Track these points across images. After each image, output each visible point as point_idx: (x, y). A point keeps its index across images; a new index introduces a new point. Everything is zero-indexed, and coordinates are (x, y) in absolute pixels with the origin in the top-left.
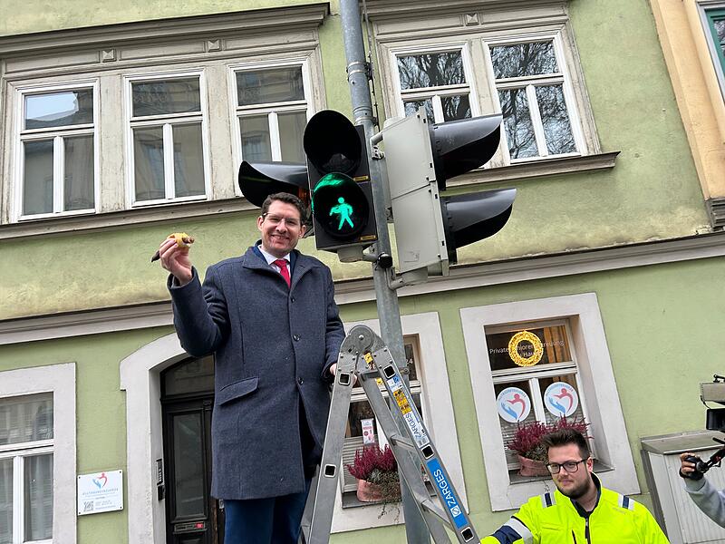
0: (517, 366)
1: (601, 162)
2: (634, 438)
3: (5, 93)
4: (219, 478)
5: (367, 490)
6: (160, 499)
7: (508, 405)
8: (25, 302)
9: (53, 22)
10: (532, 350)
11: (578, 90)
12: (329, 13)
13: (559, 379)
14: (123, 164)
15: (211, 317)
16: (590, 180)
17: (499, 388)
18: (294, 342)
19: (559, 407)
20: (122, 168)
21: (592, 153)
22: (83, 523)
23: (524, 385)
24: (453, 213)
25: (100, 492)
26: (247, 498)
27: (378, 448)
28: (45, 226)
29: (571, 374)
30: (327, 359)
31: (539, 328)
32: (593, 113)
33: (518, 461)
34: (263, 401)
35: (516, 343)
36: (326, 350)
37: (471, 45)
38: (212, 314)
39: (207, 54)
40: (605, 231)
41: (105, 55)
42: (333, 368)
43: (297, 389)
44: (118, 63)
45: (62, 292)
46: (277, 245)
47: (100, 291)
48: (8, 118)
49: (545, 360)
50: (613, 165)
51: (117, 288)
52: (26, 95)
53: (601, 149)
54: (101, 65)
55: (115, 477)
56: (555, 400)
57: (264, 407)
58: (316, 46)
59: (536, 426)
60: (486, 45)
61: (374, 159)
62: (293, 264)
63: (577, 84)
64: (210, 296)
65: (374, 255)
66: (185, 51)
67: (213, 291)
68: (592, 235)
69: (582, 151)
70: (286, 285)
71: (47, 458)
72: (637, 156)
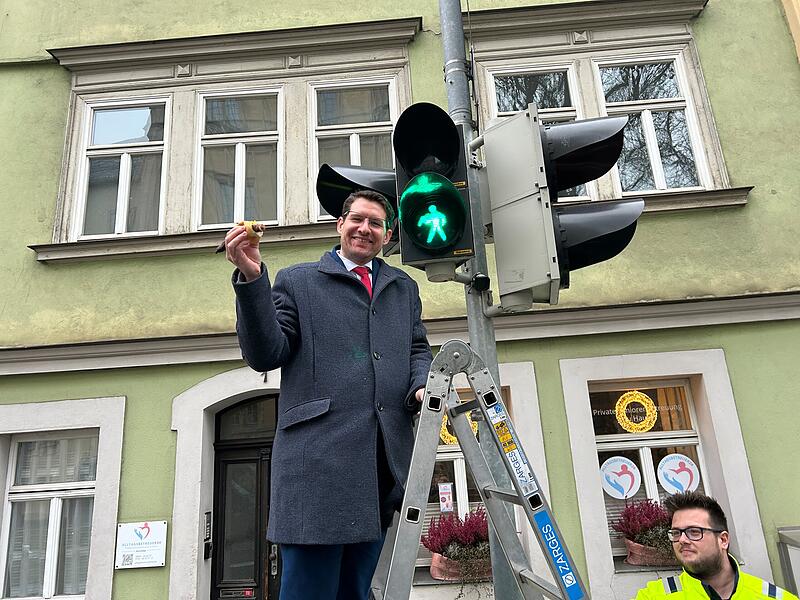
0: (626, 432)
1: (732, 198)
2: (770, 528)
3: (74, 106)
4: (277, 516)
5: (442, 566)
6: (206, 558)
7: (614, 478)
8: (78, 327)
9: (128, 34)
10: (644, 414)
11: (703, 117)
12: (421, 29)
13: (676, 450)
14: (190, 184)
15: (280, 325)
16: (717, 218)
17: (603, 456)
18: (374, 361)
19: (676, 484)
20: (190, 188)
21: (719, 188)
22: (121, 578)
23: (633, 455)
24: (566, 225)
25: (141, 544)
26: (311, 542)
27: (457, 518)
28: (106, 247)
29: (690, 446)
30: (412, 382)
31: (653, 389)
32: (720, 141)
33: (625, 546)
34: (335, 426)
35: (625, 404)
36: (411, 374)
37: (578, 64)
38: (281, 323)
39: (287, 71)
40: (734, 277)
41: (180, 70)
42: (420, 393)
43: (375, 415)
44: (193, 78)
45: (117, 318)
46: (358, 249)
47: (157, 320)
48: (75, 133)
49: (658, 427)
50: (745, 201)
51: (175, 318)
52: (95, 110)
53: (731, 183)
54: (176, 79)
55: (159, 528)
56: (672, 475)
57: (337, 433)
58: (405, 63)
59: (647, 504)
60: (595, 66)
61: (471, 166)
62: (375, 274)
63: (702, 110)
64: (279, 302)
65: (468, 276)
66: (265, 67)
67: (283, 297)
68: (720, 280)
69: (707, 184)
70: (368, 295)
71: (88, 502)
72: (774, 192)
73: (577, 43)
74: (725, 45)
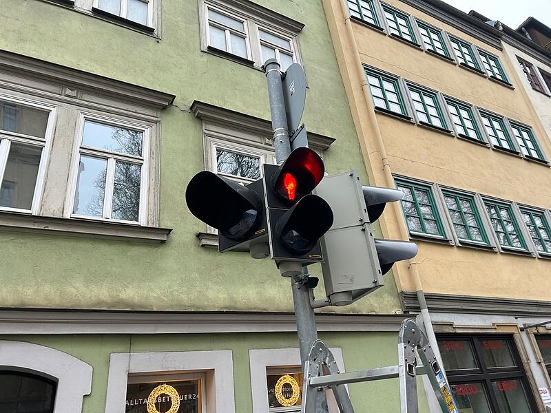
0: (280, 406)
10: (292, 393)
12: (172, 103)
35: (281, 384)
37: (266, 157)
39: (63, 97)
58: (158, 121)
73: (266, 144)
74: (338, 169)
